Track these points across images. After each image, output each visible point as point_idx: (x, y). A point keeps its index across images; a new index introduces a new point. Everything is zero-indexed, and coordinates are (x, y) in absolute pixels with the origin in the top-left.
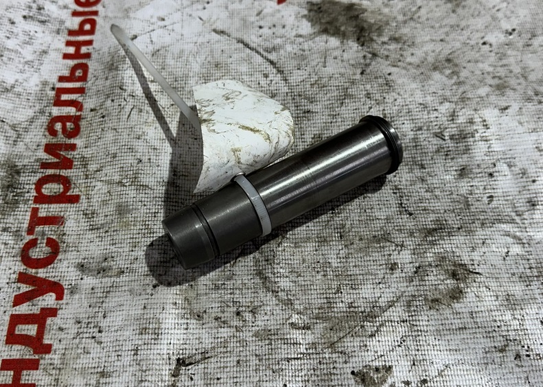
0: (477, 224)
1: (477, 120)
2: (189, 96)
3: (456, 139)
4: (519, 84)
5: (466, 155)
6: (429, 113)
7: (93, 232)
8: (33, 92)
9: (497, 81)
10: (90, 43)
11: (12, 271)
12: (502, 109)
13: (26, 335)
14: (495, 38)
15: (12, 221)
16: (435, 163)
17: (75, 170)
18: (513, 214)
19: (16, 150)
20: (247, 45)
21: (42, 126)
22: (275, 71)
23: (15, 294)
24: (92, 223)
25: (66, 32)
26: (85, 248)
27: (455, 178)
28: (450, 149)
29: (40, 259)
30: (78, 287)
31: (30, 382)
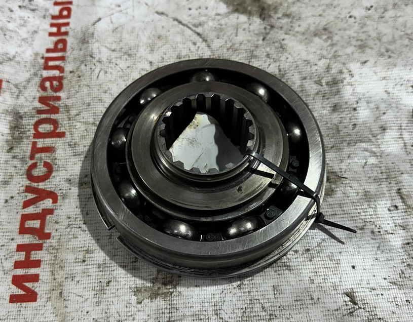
0: (345, 144)
1: (345, 71)
2: (140, 60)
3: (330, 85)
4: (375, 44)
5: (337, 96)
6: (311, 67)
7: (76, 157)
8: (28, 61)
9: (359, 43)
10: (67, 24)
11: (21, 185)
12: (362, 63)
13: (33, 228)
14: (358, 13)
15: (19, 151)
16: (315, 102)
17: (61, 115)
18: (370, 136)
19: (19, 102)
20: (180, 22)
21: (36, 84)
22: (201, 40)
23: (24, 200)
24: (74, 151)
25: (50, 17)
26: (71, 169)
27: (329, 113)
28: (326, 92)
29: (40, 176)
30: (68, 194)
31: (37, 259)
